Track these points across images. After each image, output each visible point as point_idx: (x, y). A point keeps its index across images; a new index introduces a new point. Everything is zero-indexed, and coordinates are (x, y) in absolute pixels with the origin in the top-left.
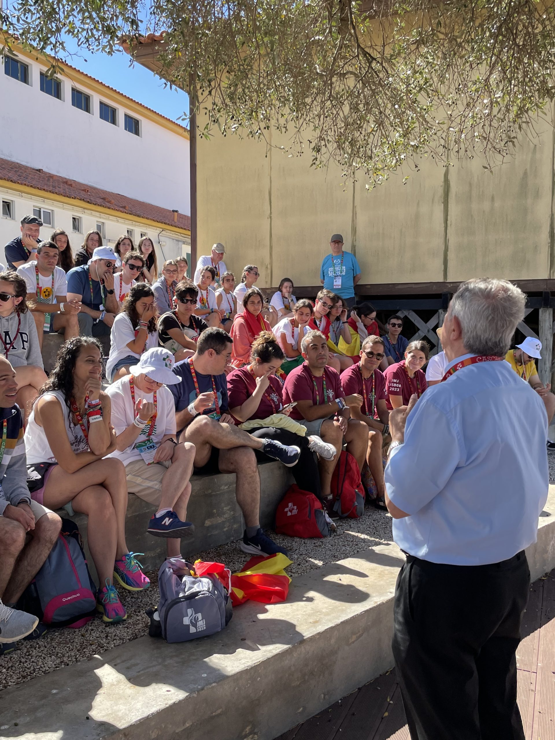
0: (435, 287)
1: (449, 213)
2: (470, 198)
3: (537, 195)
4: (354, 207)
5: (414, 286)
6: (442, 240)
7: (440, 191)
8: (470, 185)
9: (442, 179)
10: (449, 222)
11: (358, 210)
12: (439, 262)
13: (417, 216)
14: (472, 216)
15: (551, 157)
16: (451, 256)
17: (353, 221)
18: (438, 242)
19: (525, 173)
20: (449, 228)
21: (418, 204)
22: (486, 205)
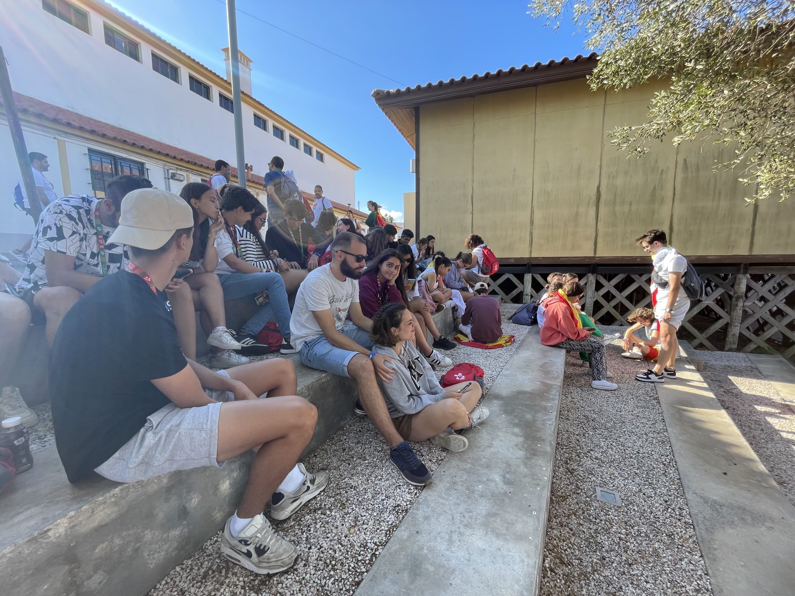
0: (587, 260)
1: (599, 213)
2: (614, 203)
3: (662, 201)
4: (532, 207)
5: (573, 259)
6: (594, 229)
7: (594, 198)
8: (615, 194)
9: (595, 190)
10: (599, 218)
11: (535, 210)
12: (591, 245)
13: (577, 214)
14: (615, 215)
15: (674, 177)
16: (600, 240)
17: (531, 216)
18: (591, 232)
19: (655, 188)
20: (599, 222)
21: (578, 206)
22: (626, 209)
